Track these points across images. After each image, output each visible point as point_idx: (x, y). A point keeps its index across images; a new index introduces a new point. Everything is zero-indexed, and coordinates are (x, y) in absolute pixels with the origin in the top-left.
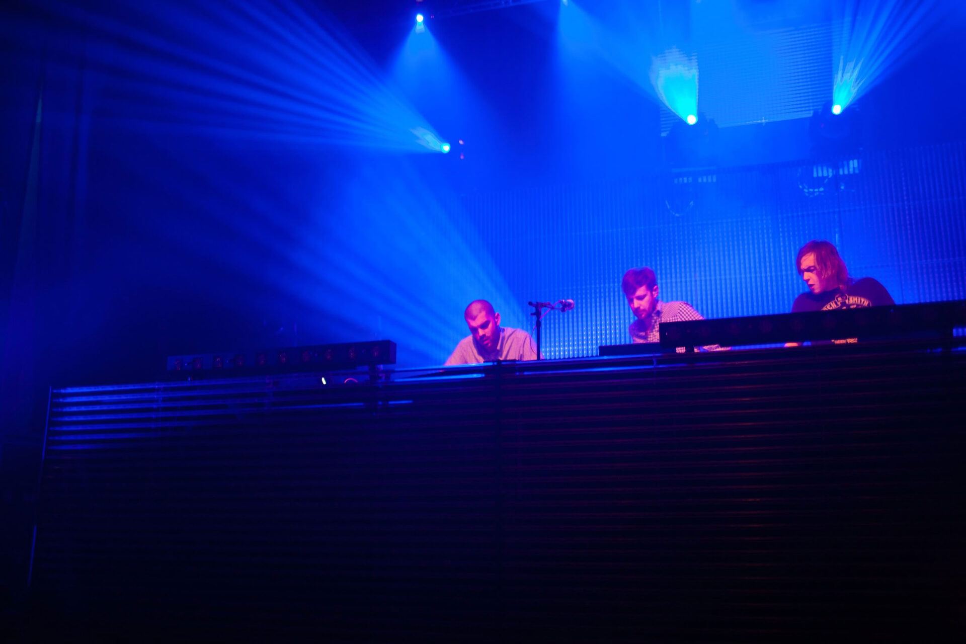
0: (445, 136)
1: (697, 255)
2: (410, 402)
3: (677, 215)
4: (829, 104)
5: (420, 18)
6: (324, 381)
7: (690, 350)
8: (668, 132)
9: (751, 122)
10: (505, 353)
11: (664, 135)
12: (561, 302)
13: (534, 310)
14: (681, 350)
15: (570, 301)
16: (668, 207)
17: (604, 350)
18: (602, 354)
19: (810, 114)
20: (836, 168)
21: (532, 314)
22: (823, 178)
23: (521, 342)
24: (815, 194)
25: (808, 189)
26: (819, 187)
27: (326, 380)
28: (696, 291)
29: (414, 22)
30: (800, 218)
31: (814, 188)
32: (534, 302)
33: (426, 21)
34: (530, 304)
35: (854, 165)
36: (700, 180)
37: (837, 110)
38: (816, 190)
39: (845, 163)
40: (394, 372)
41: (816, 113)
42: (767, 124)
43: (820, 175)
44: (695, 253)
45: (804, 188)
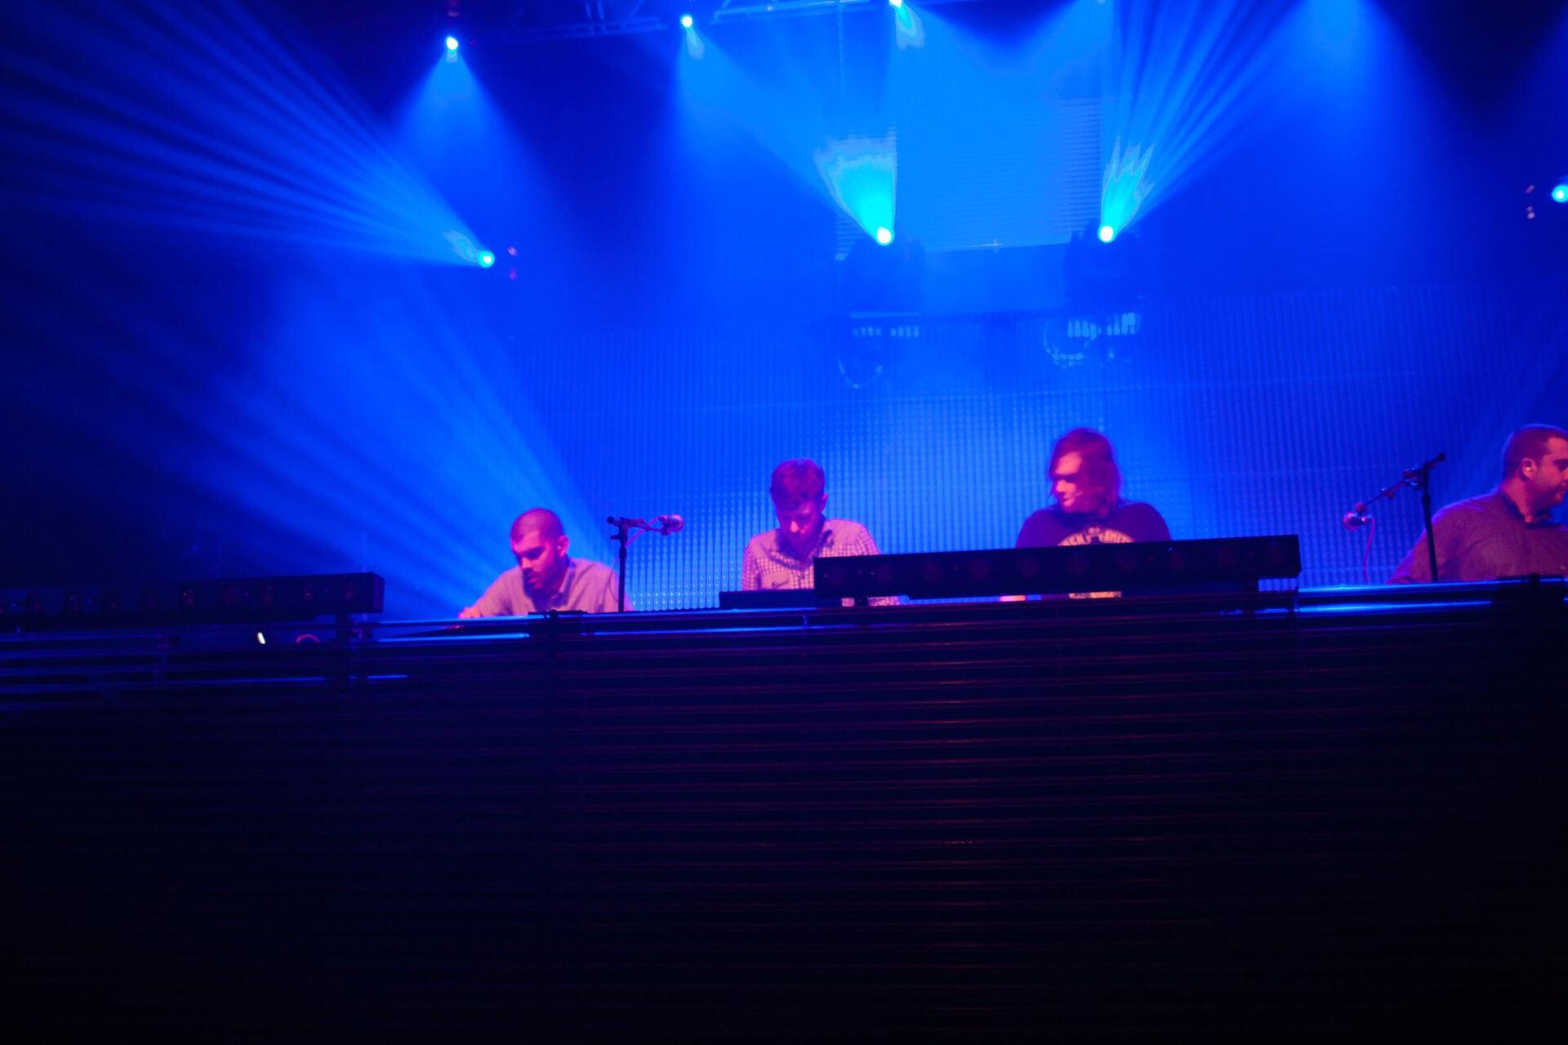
0: (486, 241)
1: (885, 452)
2: (404, 676)
3: (856, 386)
4: (1094, 226)
5: (452, 43)
6: (261, 639)
7: (862, 602)
8: (846, 254)
9: (974, 246)
10: (572, 600)
11: (840, 257)
12: (662, 520)
13: (615, 530)
14: (847, 602)
15: (677, 518)
16: (843, 371)
17: (727, 598)
18: (723, 605)
19: (1065, 239)
20: (1102, 323)
21: (613, 538)
22: (1083, 339)
23: (602, 585)
24: (1070, 364)
25: (1059, 354)
26: (1075, 352)
27: (265, 637)
28: (882, 508)
29: (441, 49)
30: (1046, 400)
31: (1068, 353)
32: (616, 517)
33: (463, 50)
34: (611, 520)
35: (1129, 322)
36: (893, 332)
37: (1107, 234)
38: (1071, 357)
39: (1116, 317)
40: (378, 626)
41: (1075, 238)
42: (1003, 251)
43: (1078, 334)
44: (881, 447)
45: (1053, 352)
